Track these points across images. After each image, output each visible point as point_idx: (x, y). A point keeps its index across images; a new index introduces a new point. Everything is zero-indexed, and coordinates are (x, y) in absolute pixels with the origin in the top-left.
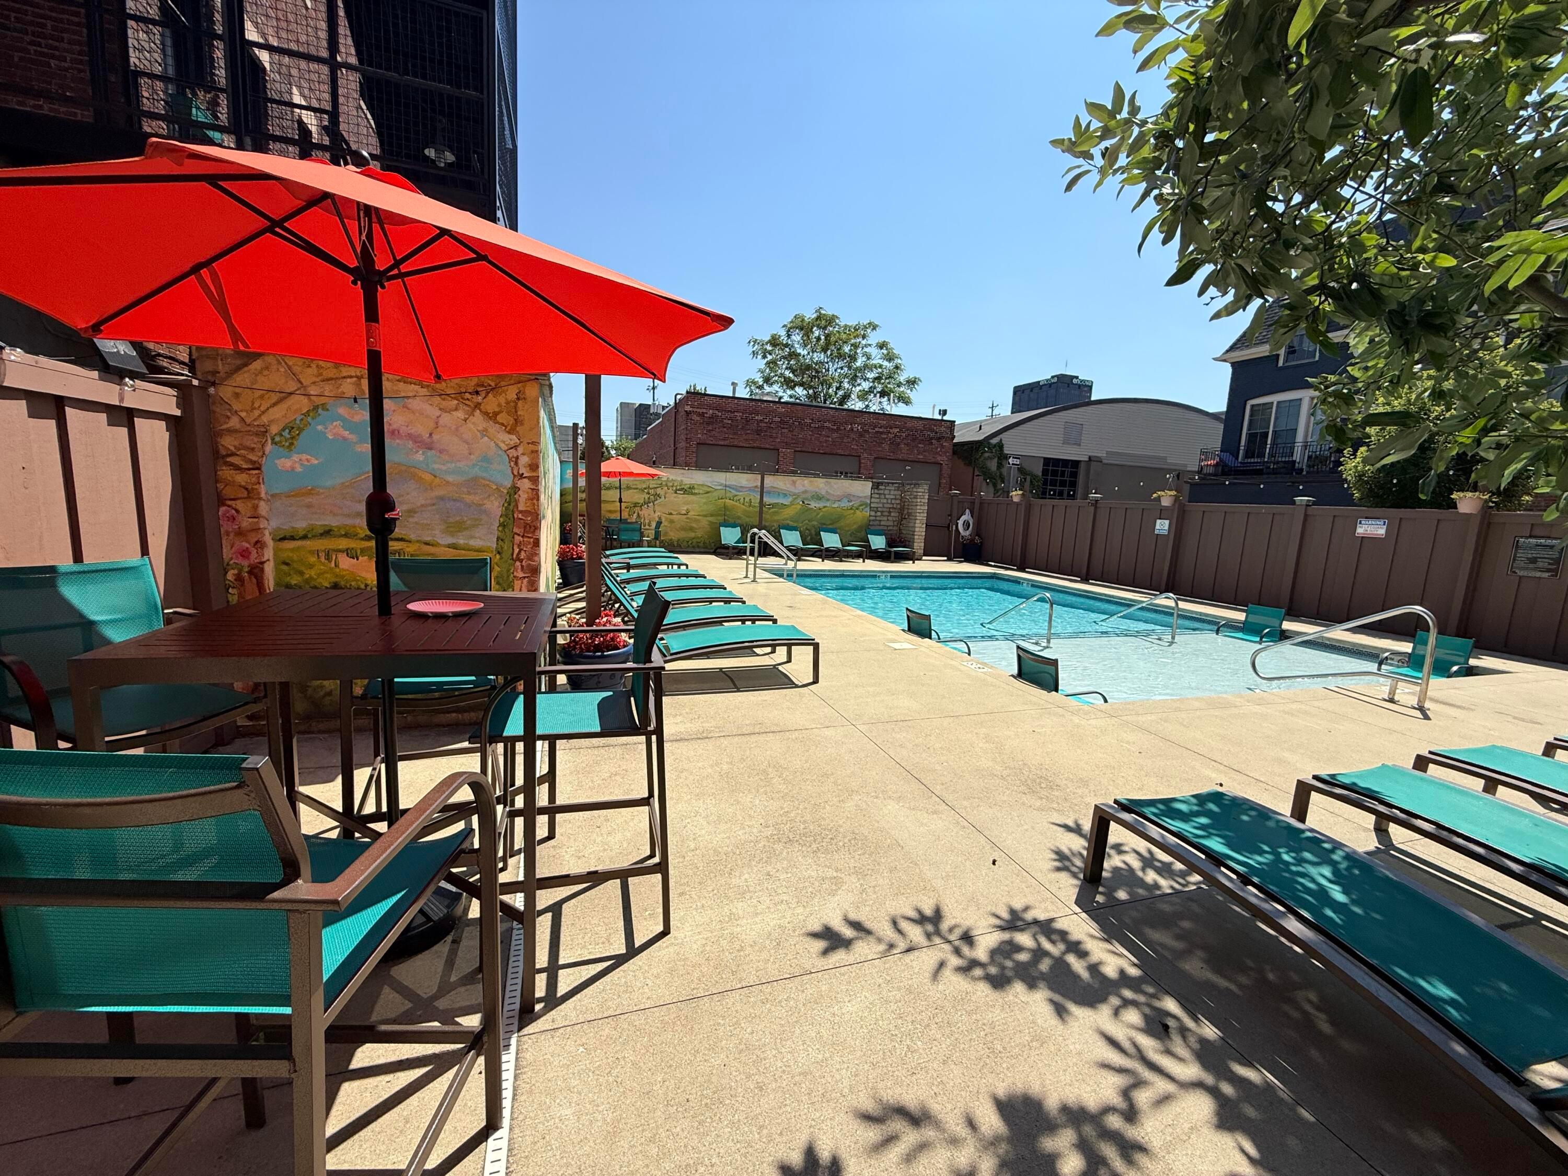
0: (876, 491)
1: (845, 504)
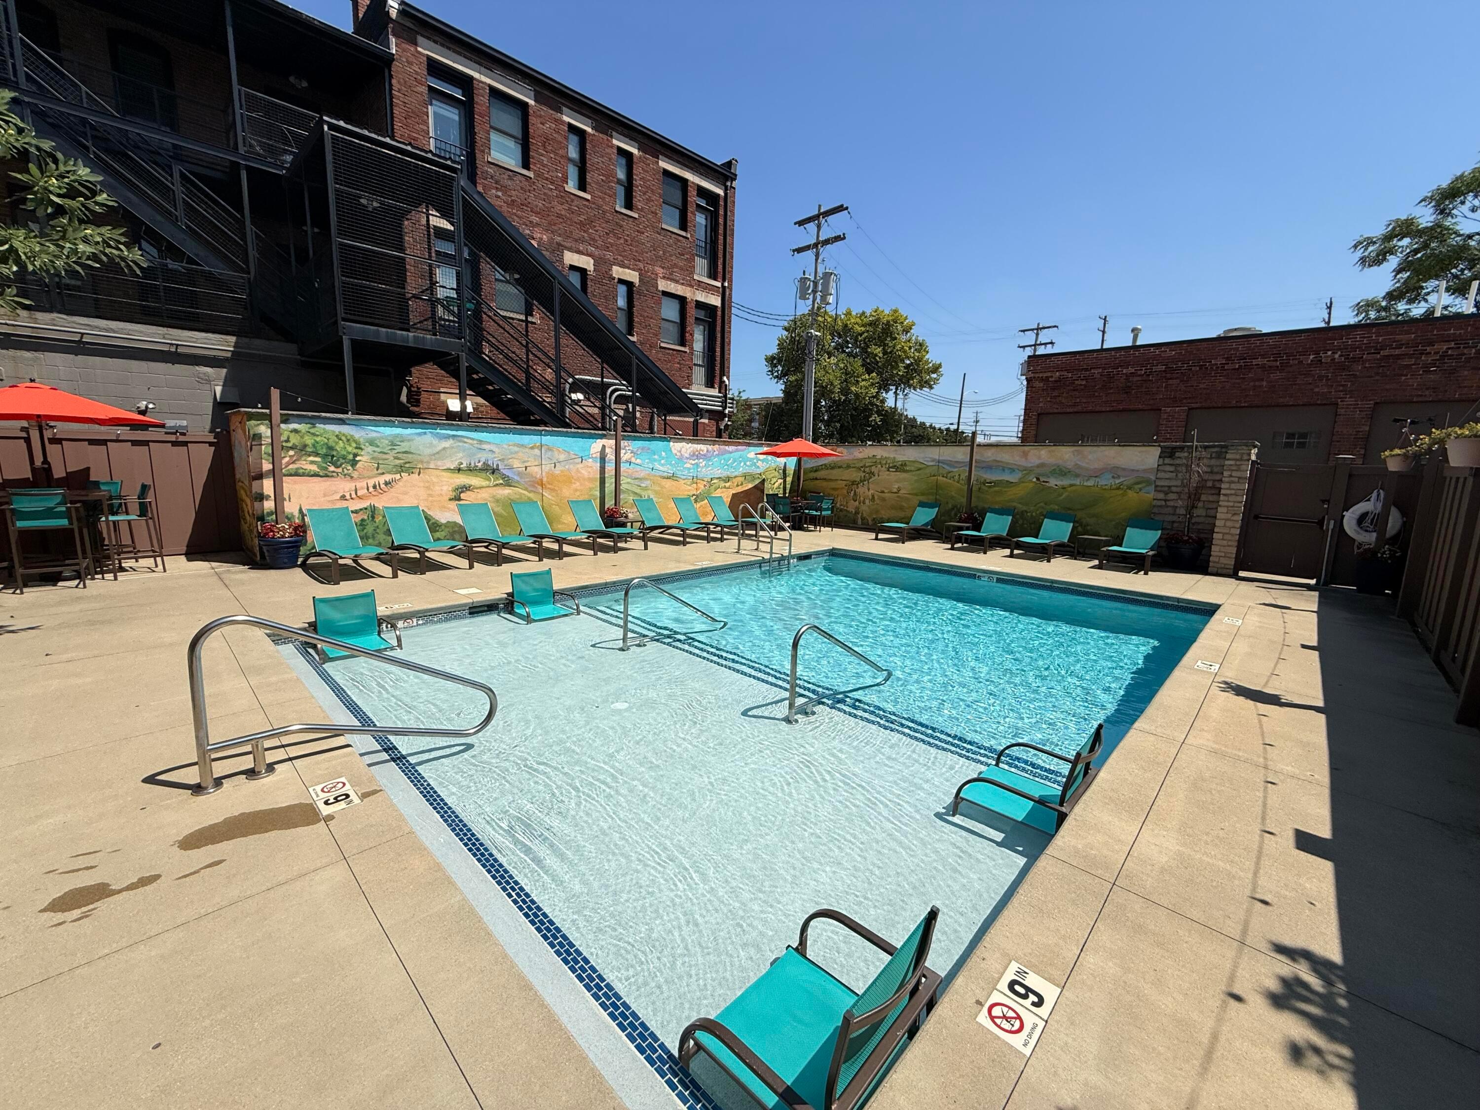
0: (1167, 461)
1: (1106, 481)
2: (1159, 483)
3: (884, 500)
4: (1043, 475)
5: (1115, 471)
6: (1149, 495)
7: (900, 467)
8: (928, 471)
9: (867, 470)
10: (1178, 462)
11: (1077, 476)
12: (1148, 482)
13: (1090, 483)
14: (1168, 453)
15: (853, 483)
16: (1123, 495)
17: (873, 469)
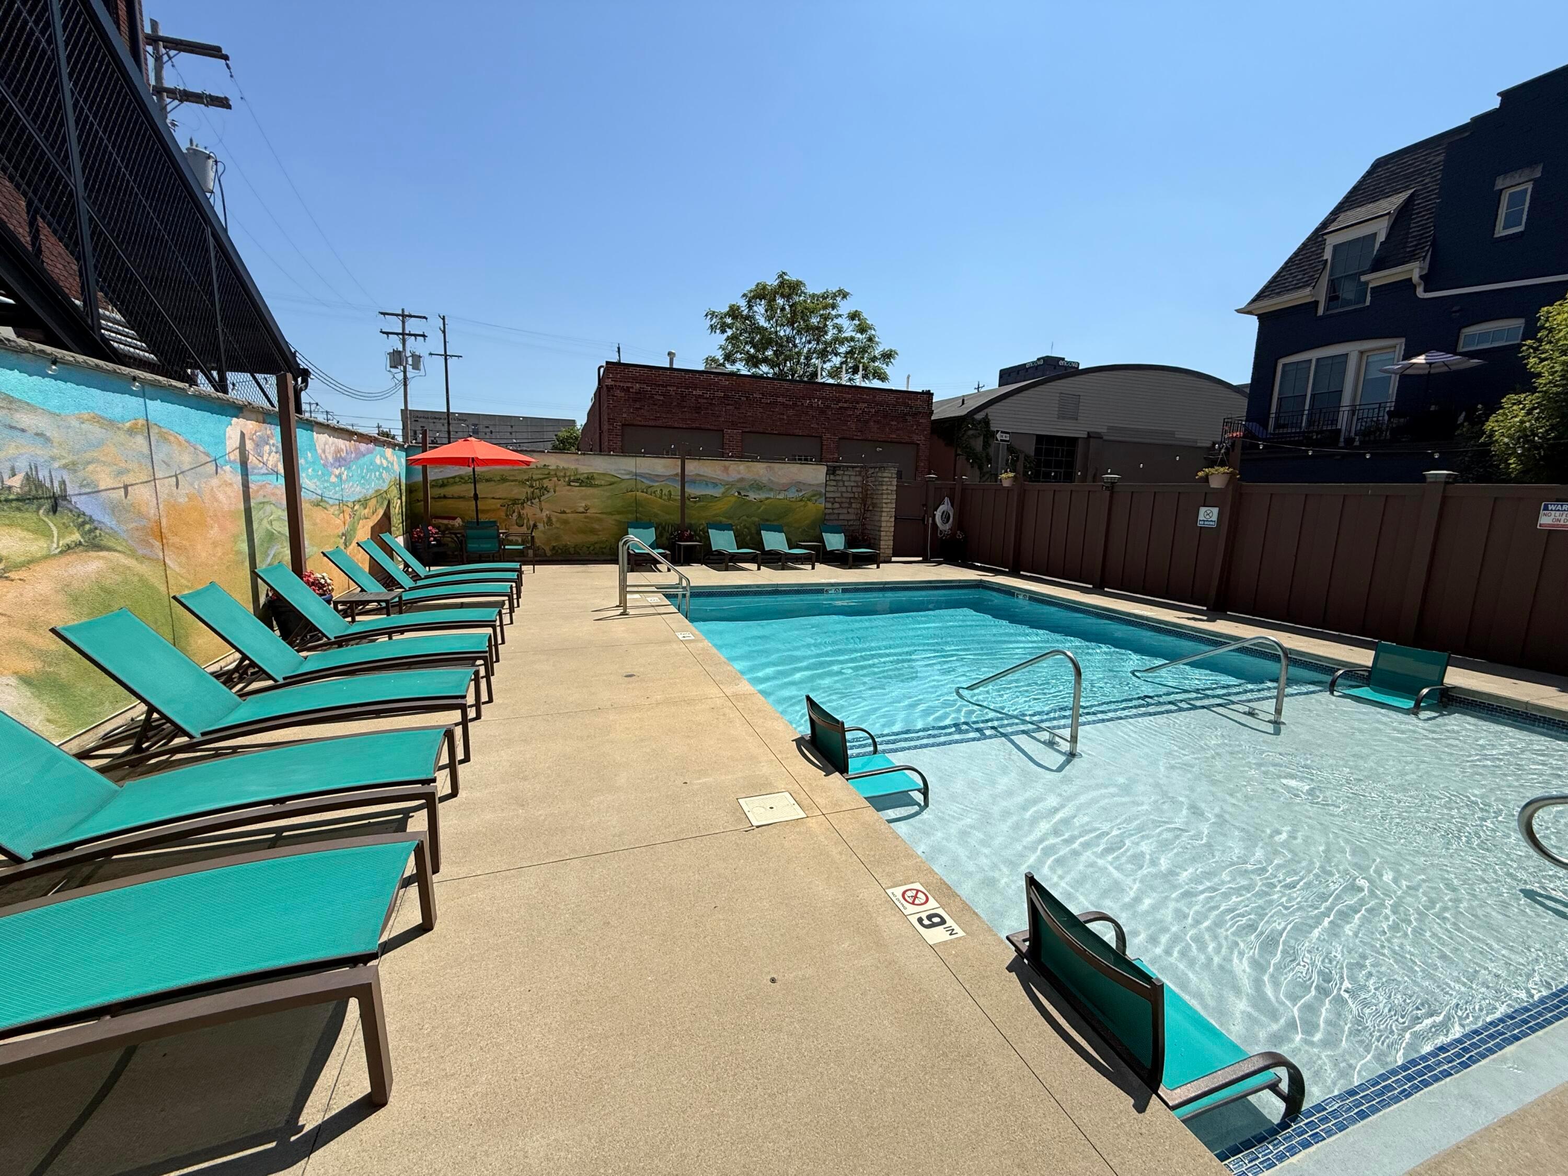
0: (832, 477)
1: (792, 494)
2: (828, 495)
3: (566, 522)
4: (744, 489)
5: (799, 486)
6: (821, 505)
7: (587, 481)
8: (624, 485)
9: (537, 484)
10: (838, 478)
11: (771, 490)
12: (820, 494)
13: (781, 496)
14: (832, 471)
15: (515, 501)
16: (805, 506)
17: (546, 483)
